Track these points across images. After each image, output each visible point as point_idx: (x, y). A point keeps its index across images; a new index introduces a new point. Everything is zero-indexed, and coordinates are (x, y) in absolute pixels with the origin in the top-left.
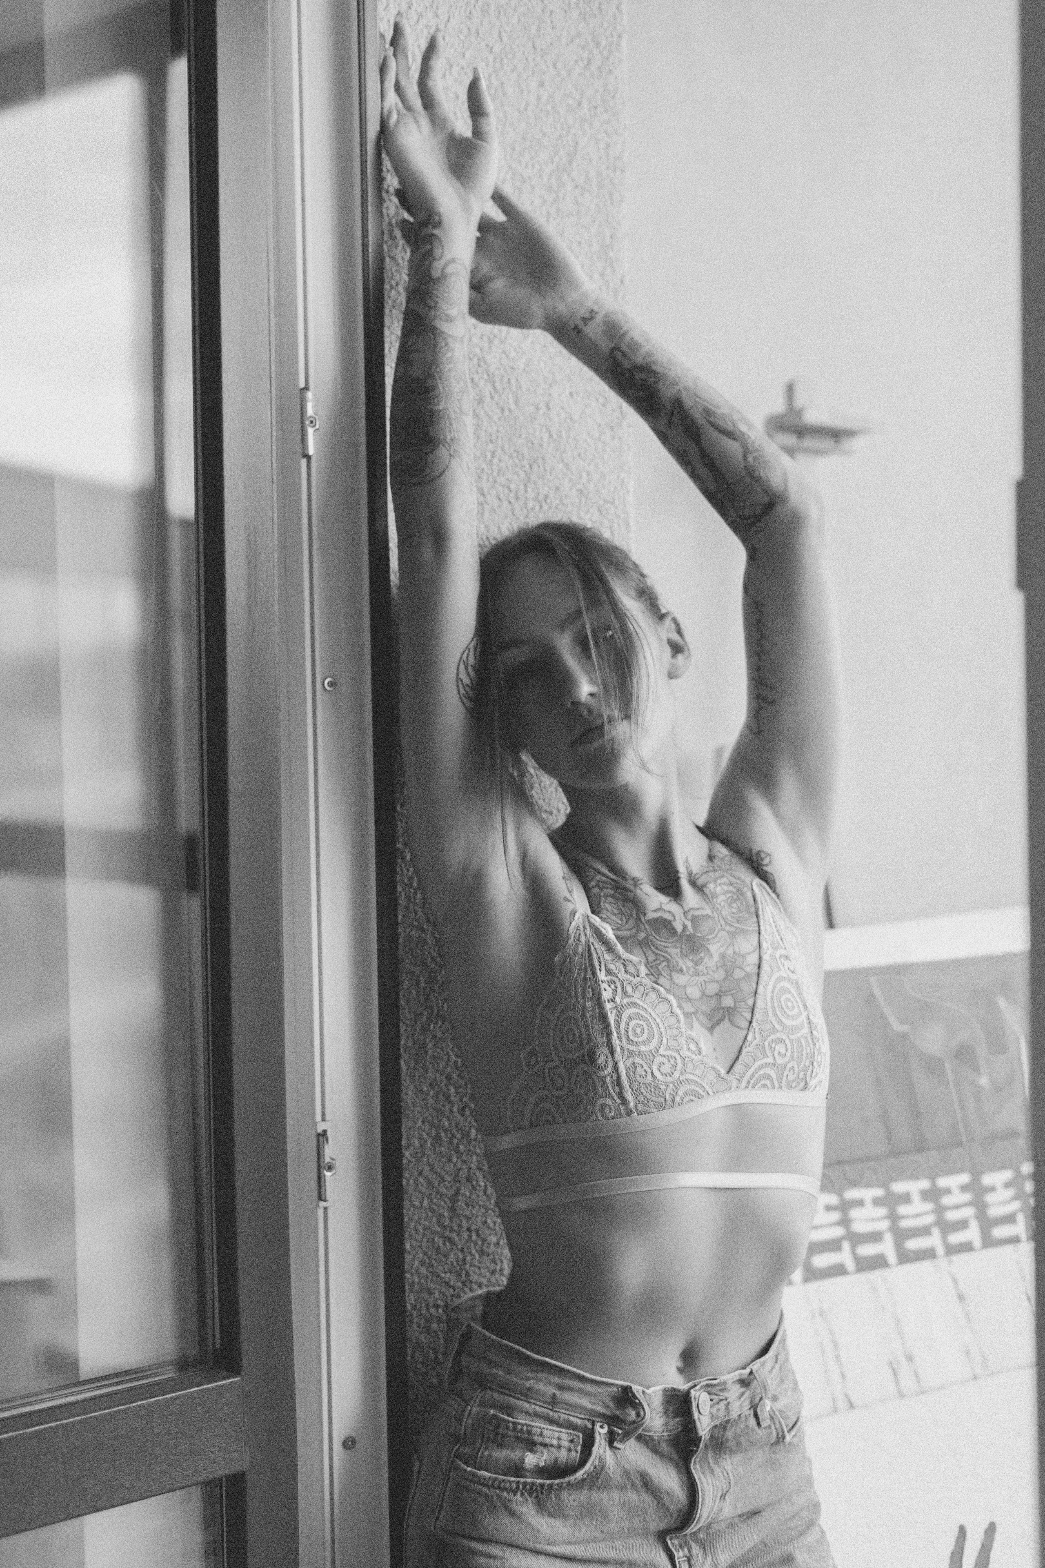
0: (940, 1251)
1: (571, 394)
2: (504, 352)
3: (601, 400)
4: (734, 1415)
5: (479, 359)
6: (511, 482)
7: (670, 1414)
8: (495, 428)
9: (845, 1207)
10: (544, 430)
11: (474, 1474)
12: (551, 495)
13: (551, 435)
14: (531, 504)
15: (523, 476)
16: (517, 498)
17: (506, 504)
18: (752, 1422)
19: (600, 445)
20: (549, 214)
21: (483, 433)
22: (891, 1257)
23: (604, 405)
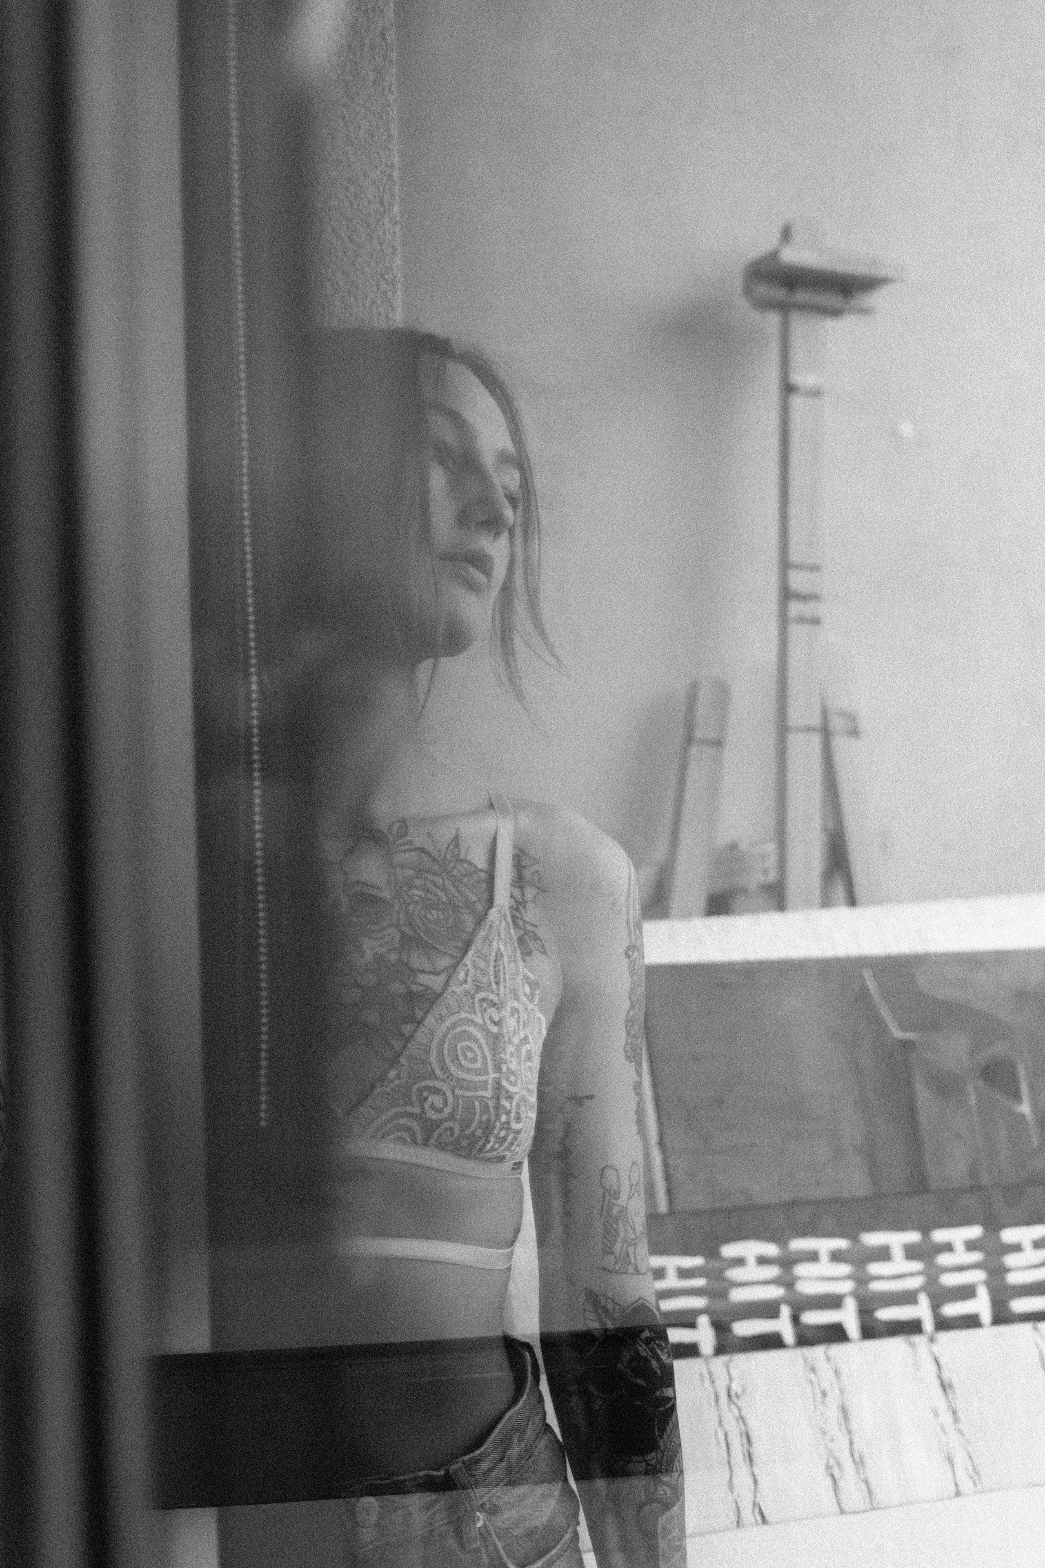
0: (928, 1324)
9: (787, 1262)
22: (852, 1327)
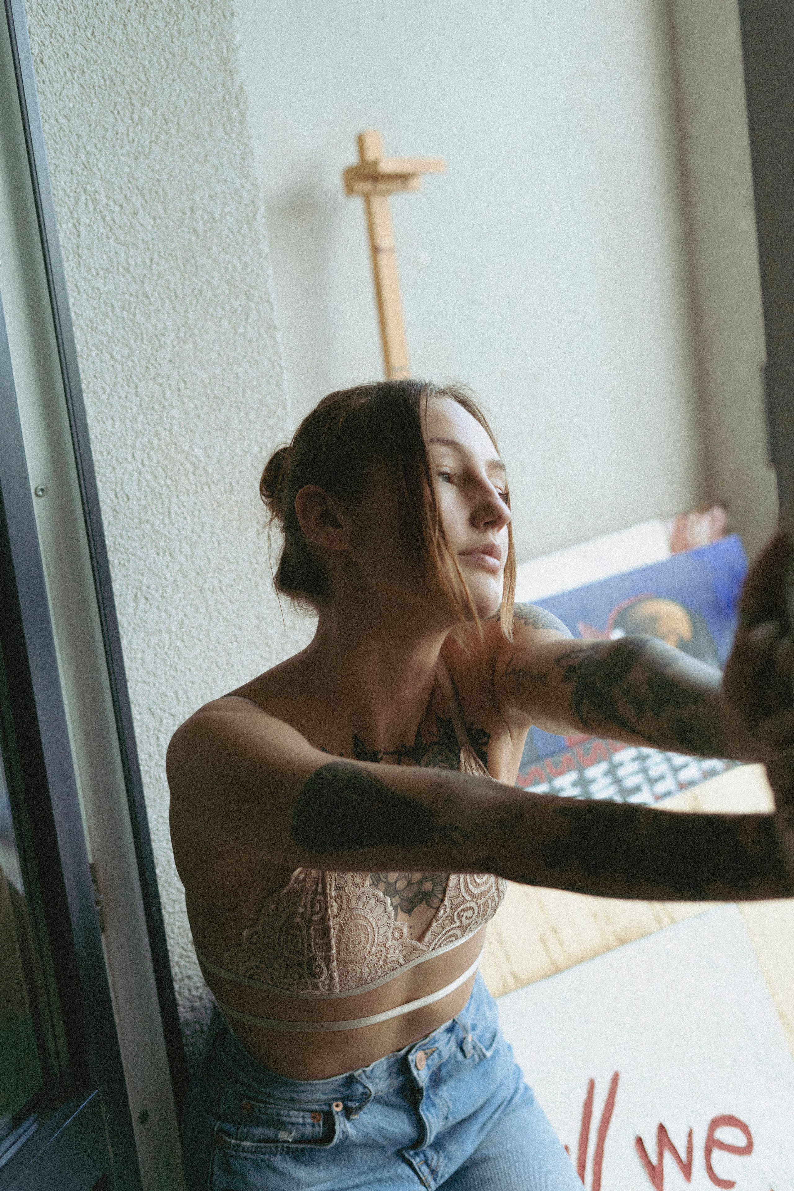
1: (211, 196)
2: (149, 166)
3: (237, 198)
4: (446, 1057)
5: (129, 177)
6: (169, 283)
7: (394, 1075)
8: (150, 237)
10: (191, 231)
11: (239, 1146)
12: (205, 289)
13: (198, 235)
14: (188, 299)
15: (179, 276)
16: (177, 297)
17: (167, 302)
18: (460, 1056)
19: (240, 238)
20: (172, 36)
21: (140, 242)
23: (240, 202)
